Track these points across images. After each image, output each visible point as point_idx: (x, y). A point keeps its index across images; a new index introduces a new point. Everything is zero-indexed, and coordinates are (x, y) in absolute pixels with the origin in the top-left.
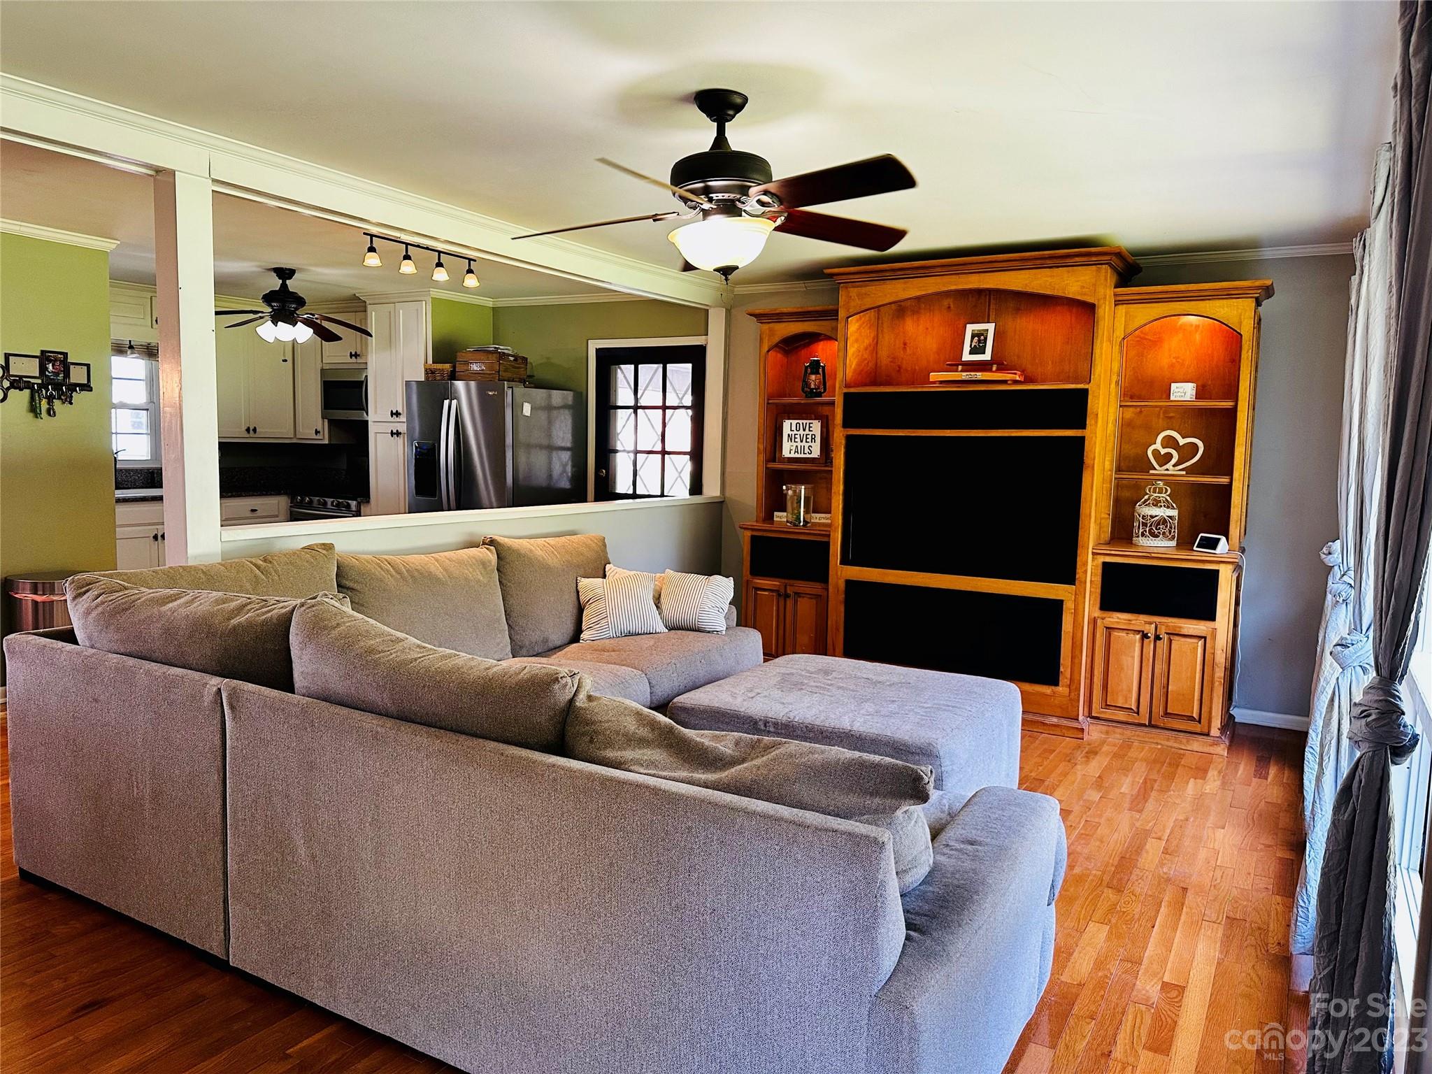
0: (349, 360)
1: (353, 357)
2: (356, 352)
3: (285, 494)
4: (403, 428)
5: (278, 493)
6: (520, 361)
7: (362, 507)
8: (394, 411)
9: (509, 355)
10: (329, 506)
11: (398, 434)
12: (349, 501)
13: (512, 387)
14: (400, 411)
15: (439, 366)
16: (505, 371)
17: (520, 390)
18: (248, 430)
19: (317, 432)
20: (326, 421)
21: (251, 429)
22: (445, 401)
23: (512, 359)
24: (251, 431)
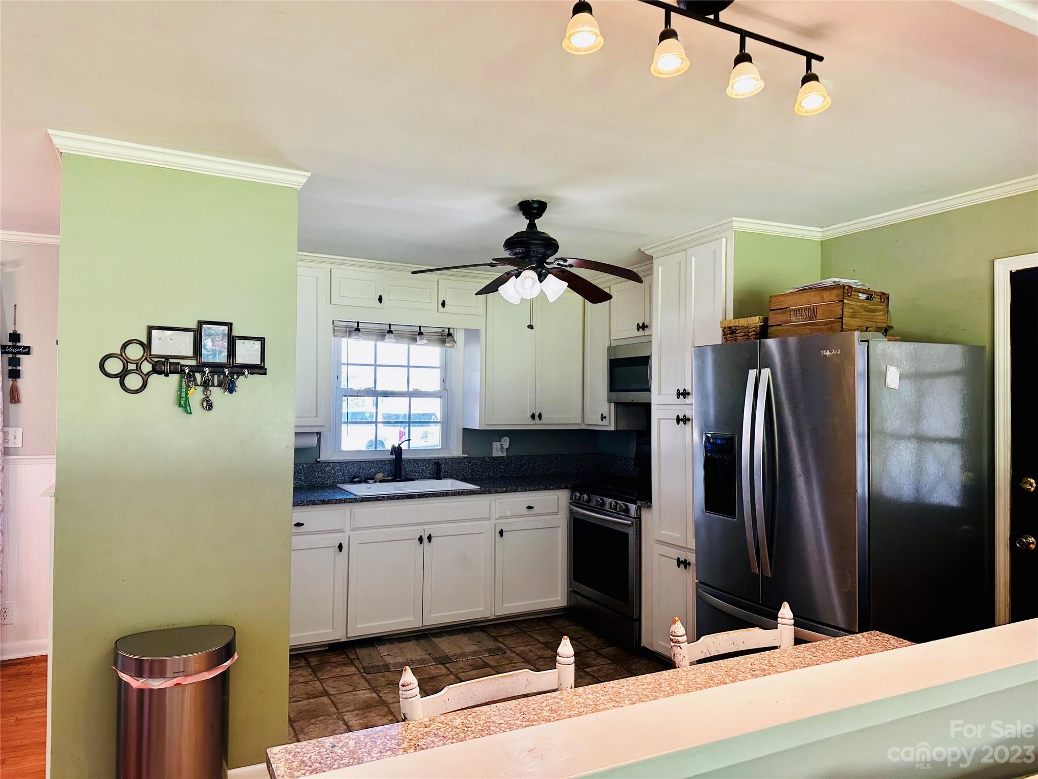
0: (636, 333)
1: (641, 330)
2: (643, 323)
3: (566, 488)
4: (692, 412)
5: (558, 488)
6: (876, 299)
7: (643, 512)
8: (681, 391)
9: (859, 291)
10: (607, 507)
11: (685, 420)
12: (629, 504)
13: (868, 341)
14: (689, 389)
15: (743, 322)
16: (853, 315)
17: (882, 346)
18: (533, 416)
19: (603, 418)
20: (612, 405)
21: (537, 415)
22: (750, 371)
23: (863, 296)
24: (537, 418)
